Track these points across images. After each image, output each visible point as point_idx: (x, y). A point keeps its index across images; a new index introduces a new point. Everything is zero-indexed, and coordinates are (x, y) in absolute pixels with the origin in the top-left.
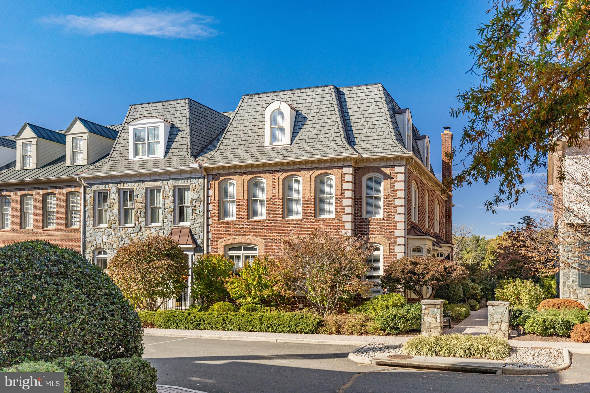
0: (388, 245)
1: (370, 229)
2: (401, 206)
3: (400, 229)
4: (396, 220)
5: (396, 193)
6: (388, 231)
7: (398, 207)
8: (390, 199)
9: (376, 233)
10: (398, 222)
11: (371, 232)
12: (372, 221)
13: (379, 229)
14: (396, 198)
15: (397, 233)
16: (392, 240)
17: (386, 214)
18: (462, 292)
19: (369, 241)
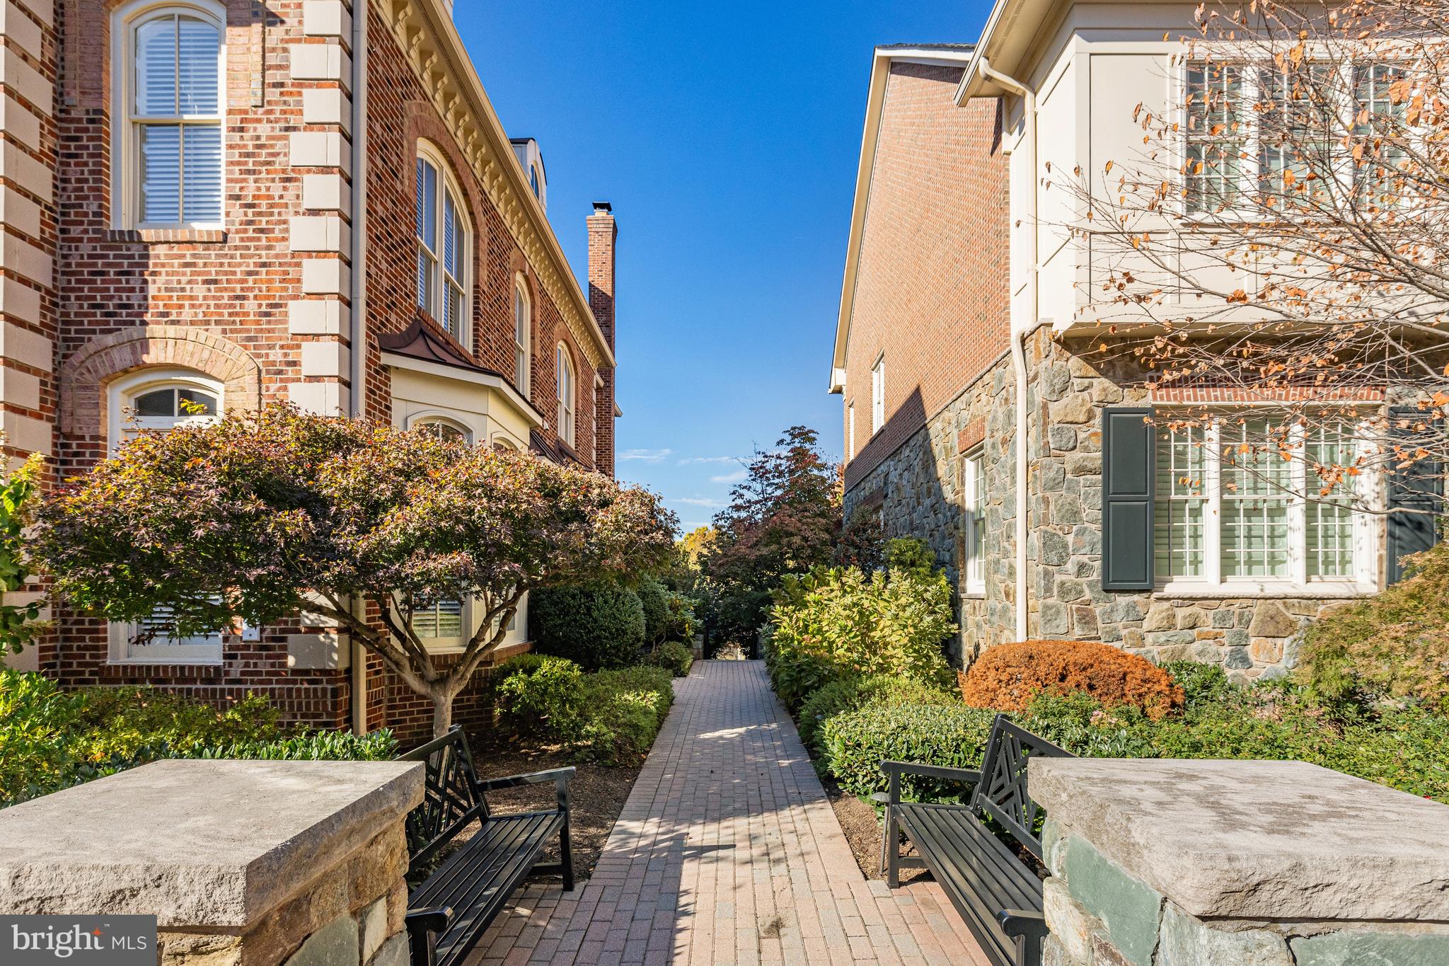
0: (250, 380)
1: (152, 290)
2: (326, 170)
3: (320, 295)
4: (295, 243)
5: (299, 103)
6: (251, 306)
7: (306, 177)
8: (264, 130)
9: (187, 314)
10: (309, 254)
11: (156, 306)
12: (161, 250)
13: (200, 290)
14: (295, 129)
15: (301, 316)
16: (276, 355)
17: (238, 214)
18: (643, 620)
19: (148, 359)
